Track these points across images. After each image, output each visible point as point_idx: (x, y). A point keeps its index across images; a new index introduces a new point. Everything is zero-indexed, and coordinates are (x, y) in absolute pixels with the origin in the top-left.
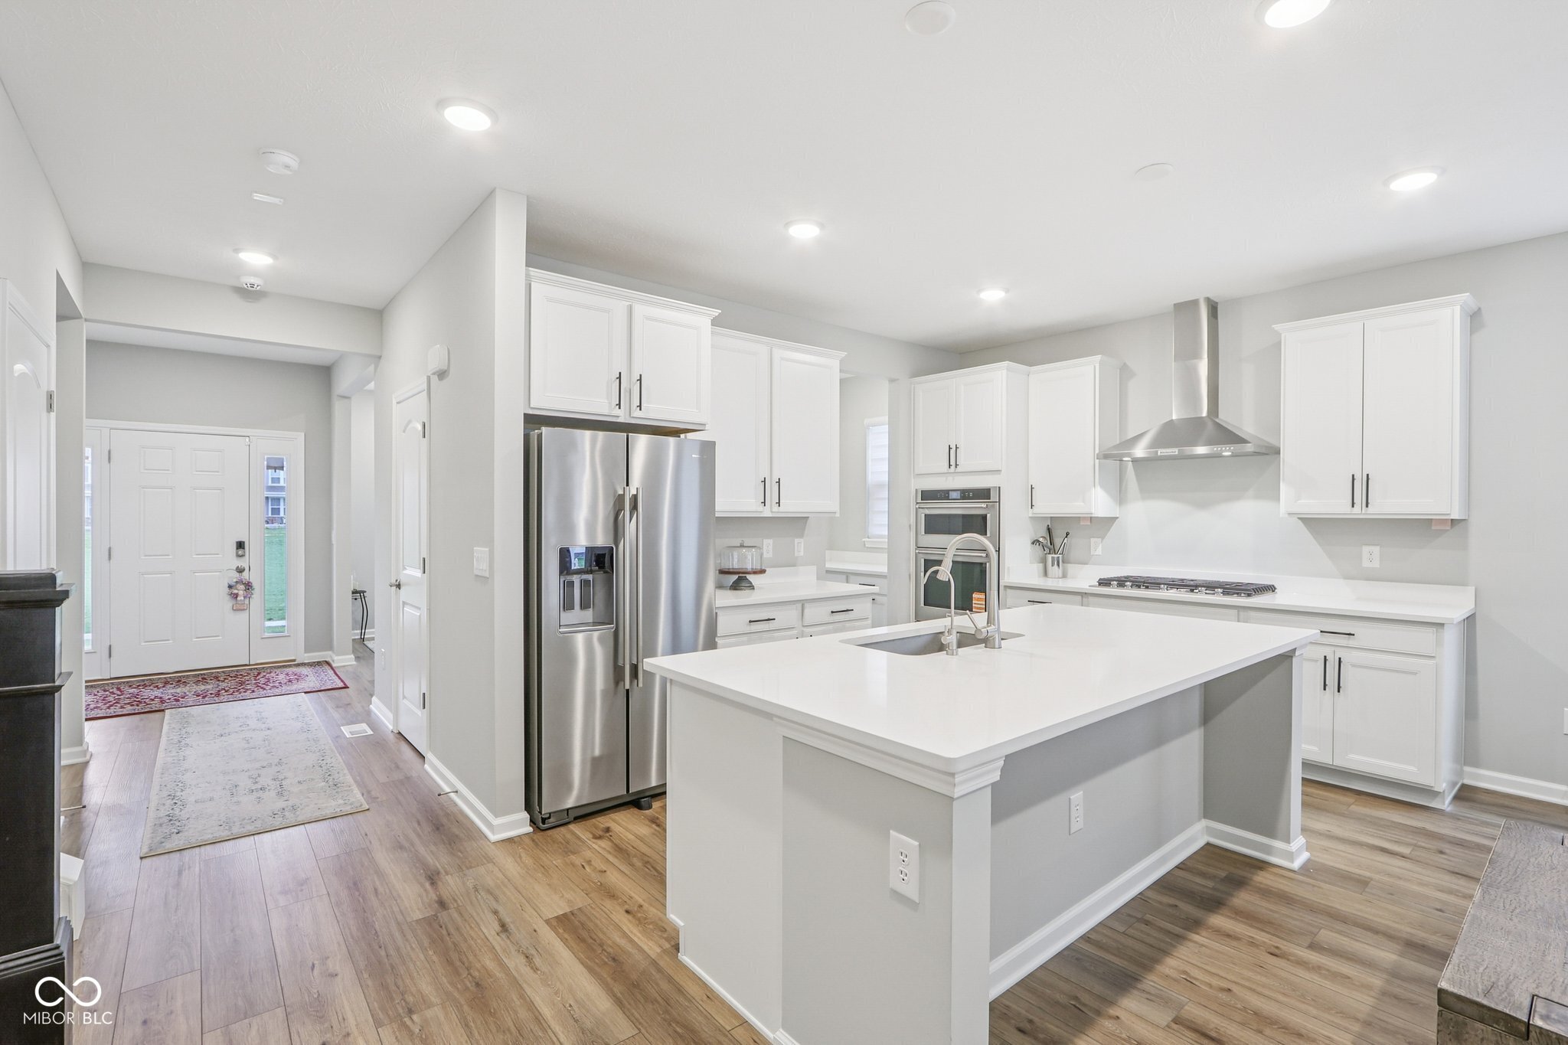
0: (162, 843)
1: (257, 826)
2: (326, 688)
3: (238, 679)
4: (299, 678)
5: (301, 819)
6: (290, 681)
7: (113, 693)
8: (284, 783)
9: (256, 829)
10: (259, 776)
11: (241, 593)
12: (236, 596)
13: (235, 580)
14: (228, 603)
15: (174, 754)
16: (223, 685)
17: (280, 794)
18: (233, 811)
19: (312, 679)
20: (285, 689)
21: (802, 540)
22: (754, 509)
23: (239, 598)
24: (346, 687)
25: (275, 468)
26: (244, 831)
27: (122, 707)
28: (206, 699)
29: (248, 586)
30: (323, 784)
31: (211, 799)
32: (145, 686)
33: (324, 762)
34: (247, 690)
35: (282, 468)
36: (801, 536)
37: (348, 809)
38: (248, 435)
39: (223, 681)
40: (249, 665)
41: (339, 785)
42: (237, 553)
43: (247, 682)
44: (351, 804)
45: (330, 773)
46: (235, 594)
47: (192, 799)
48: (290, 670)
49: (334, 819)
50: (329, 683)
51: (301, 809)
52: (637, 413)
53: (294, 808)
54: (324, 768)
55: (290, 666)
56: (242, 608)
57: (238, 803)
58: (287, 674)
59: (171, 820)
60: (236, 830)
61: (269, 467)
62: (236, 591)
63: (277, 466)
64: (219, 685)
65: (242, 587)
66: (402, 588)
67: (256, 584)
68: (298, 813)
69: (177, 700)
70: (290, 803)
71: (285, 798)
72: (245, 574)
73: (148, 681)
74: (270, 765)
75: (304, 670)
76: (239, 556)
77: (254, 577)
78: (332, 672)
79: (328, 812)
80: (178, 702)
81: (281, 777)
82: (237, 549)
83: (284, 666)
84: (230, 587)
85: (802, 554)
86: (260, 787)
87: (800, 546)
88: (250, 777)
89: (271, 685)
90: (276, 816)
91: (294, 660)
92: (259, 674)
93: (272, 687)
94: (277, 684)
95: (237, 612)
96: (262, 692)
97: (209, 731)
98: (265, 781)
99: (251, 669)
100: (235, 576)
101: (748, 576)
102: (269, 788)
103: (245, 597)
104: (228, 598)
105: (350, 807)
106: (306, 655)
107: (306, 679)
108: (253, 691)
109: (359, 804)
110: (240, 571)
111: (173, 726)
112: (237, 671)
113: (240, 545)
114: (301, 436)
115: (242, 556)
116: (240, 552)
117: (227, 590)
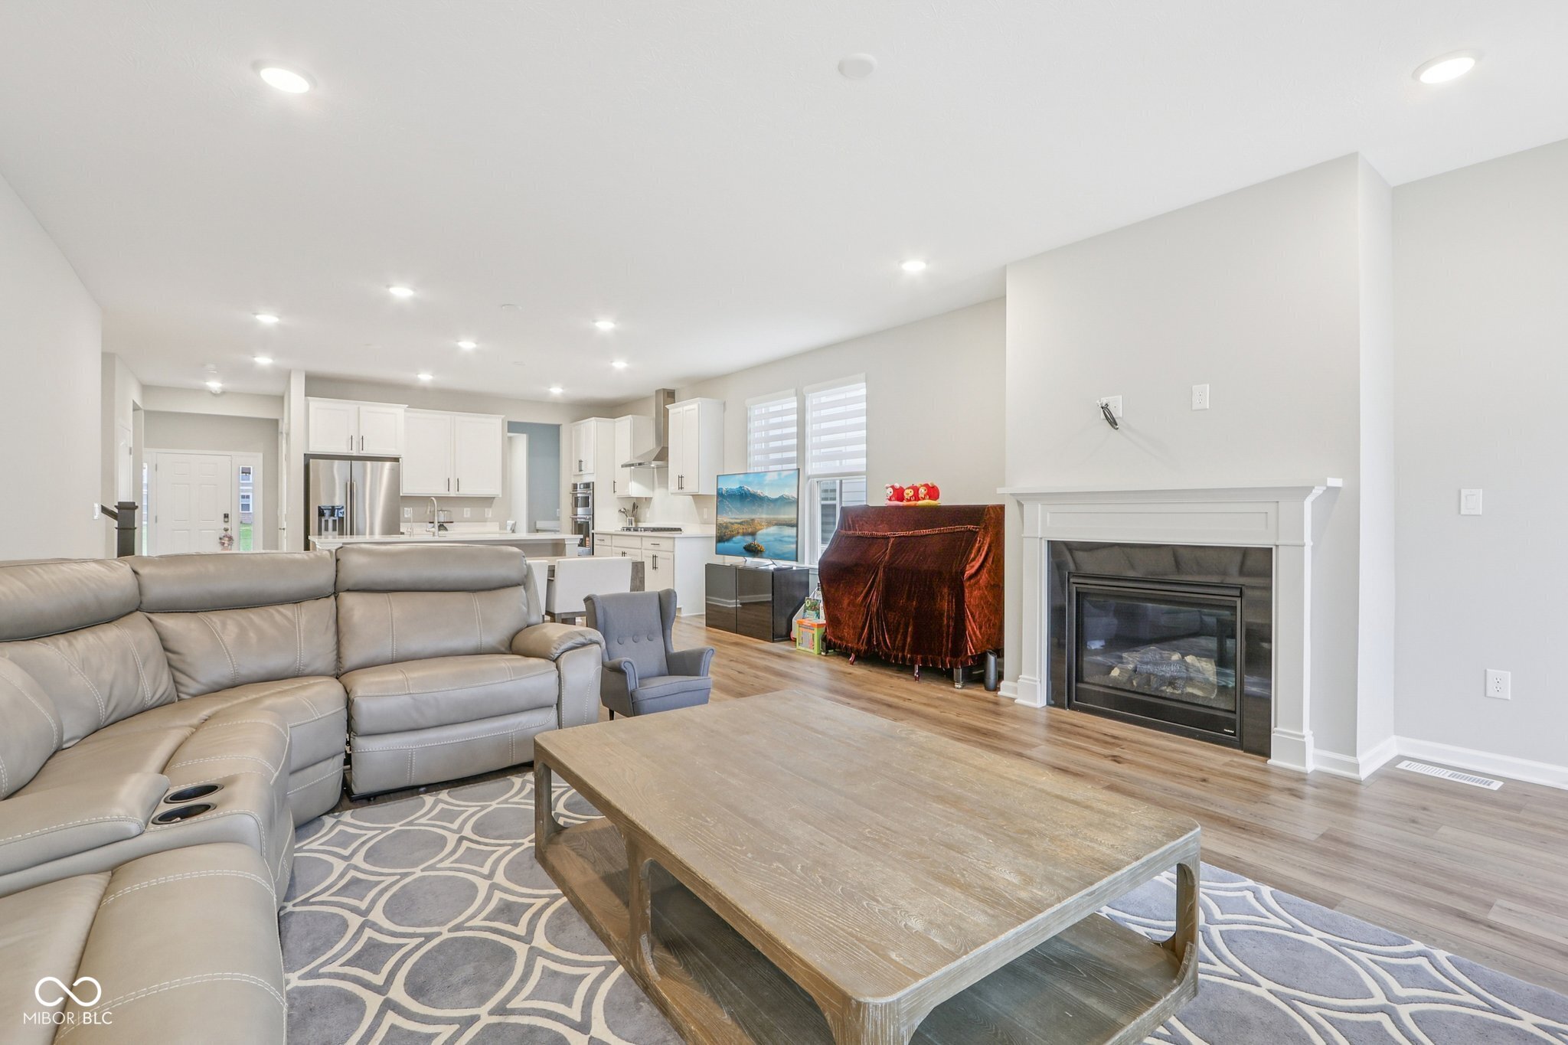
11: (226, 542)
12: (224, 544)
13: (223, 535)
14: (220, 548)
21: (490, 510)
22: (443, 492)
29: (230, 539)
35: (250, 473)
36: (490, 507)
38: (230, 454)
42: (224, 520)
52: (362, 452)
61: (242, 473)
62: (224, 542)
63: (246, 472)
65: (227, 539)
67: (235, 537)
72: (229, 532)
76: (225, 522)
77: (234, 534)
82: (224, 518)
84: (220, 539)
85: (490, 516)
87: (489, 513)
100: (223, 533)
101: (445, 524)
103: (229, 545)
104: (219, 545)
110: (226, 530)
113: (226, 516)
114: (261, 455)
115: (227, 522)
116: (226, 520)
117: (219, 541)
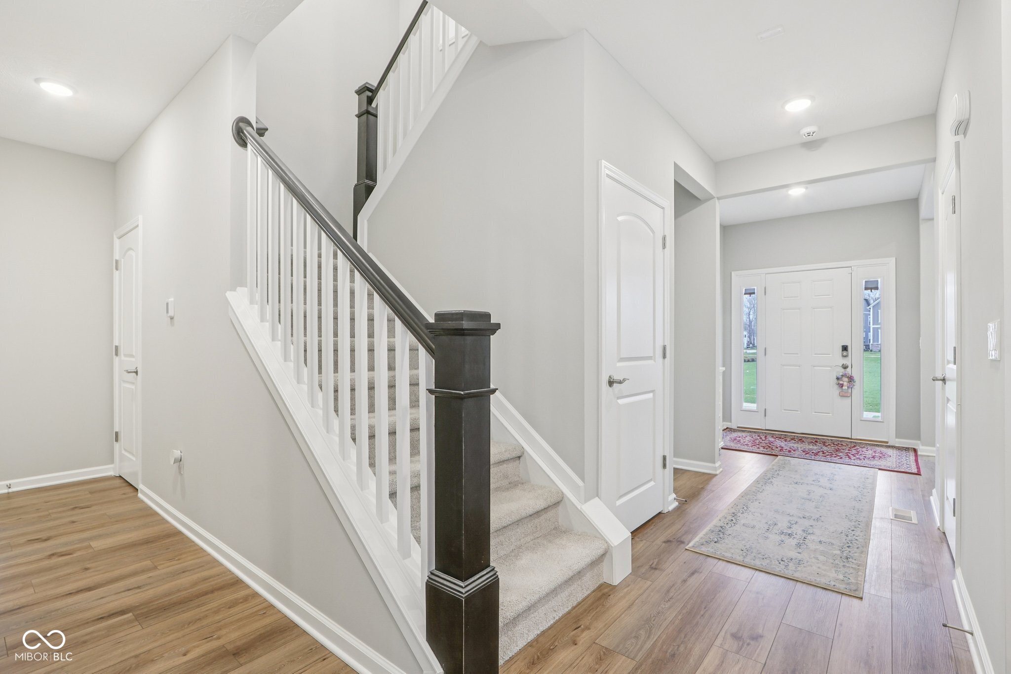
0: (702, 545)
1: (763, 564)
2: (899, 470)
3: (837, 447)
4: (882, 456)
5: (797, 575)
6: (873, 457)
7: (761, 438)
8: (809, 537)
9: (760, 566)
10: (796, 523)
11: (845, 384)
12: (842, 386)
13: (841, 374)
14: (836, 391)
15: (759, 486)
16: (825, 448)
17: (799, 545)
18: (758, 543)
19: (893, 458)
20: (867, 462)
23: (844, 388)
24: (919, 474)
25: (871, 289)
26: (752, 563)
27: (758, 448)
28: (807, 455)
29: (851, 379)
30: (838, 552)
31: (753, 527)
32: (780, 438)
33: (853, 533)
34: (838, 456)
35: (877, 288)
37: (842, 587)
38: (850, 265)
39: (826, 446)
40: (851, 439)
41: (851, 560)
42: (842, 354)
43: (842, 451)
44: (848, 584)
45: (850, 545)
46: (841, 384)
47: (743, 521)
48: (878, 449)
49: (824, 591)
50: (905, 466)
51: (805, 567)
53: (800, 562)
54: (850, 538)
55: (882, 446)
56: (846, 395)
57: (767, 538)
58: (875, 452)
59: (720, 531)
60: (748, 560)
61: (866, 289)
62: (841, 382)
63: (872, 286)
64: (822, 448)
65: (846, 379)
66: (947, 383)
67: (856, 378)
68: (799, 569)
69: (790, 451)
70: (800, 557)
71: (800, 551)
72: (849, 370)
73: (784, 435)
74: (810, 518)
75: (890, 452)
76: (844, 356)
77: (855, 372)
78: (914, 458)
79: (823, 581)
80: (790, 453)
81: (810, 531)
82: (842, 351)
83: (877, 445)
84: (838, 379)
86: (790, 532)
88: (789, 522)
89: (857, 457)
90: (782, 562)
91: (887, 442)
92: (855, 446)
93: (858, 458)
94: (861, 457)
95: (844, 398)
96: (847, 460)
97: (791, 477)
98: (797, 530)
99: (851, 442)
100: (841, 371)
102: (795, 536)
103: (848, 387)
104: (836, 387)
105: (844, 586)
106: (897, 440)
107: (888, 459)
108: (841, 458)
109: (855, 588)
110: (845, 367)
111: (774, 467)
112: (841, 441)
113: (845, 348)
114: (893, 260)
115: (846, 356)
116: (845, 353)
117: (836, 380)
